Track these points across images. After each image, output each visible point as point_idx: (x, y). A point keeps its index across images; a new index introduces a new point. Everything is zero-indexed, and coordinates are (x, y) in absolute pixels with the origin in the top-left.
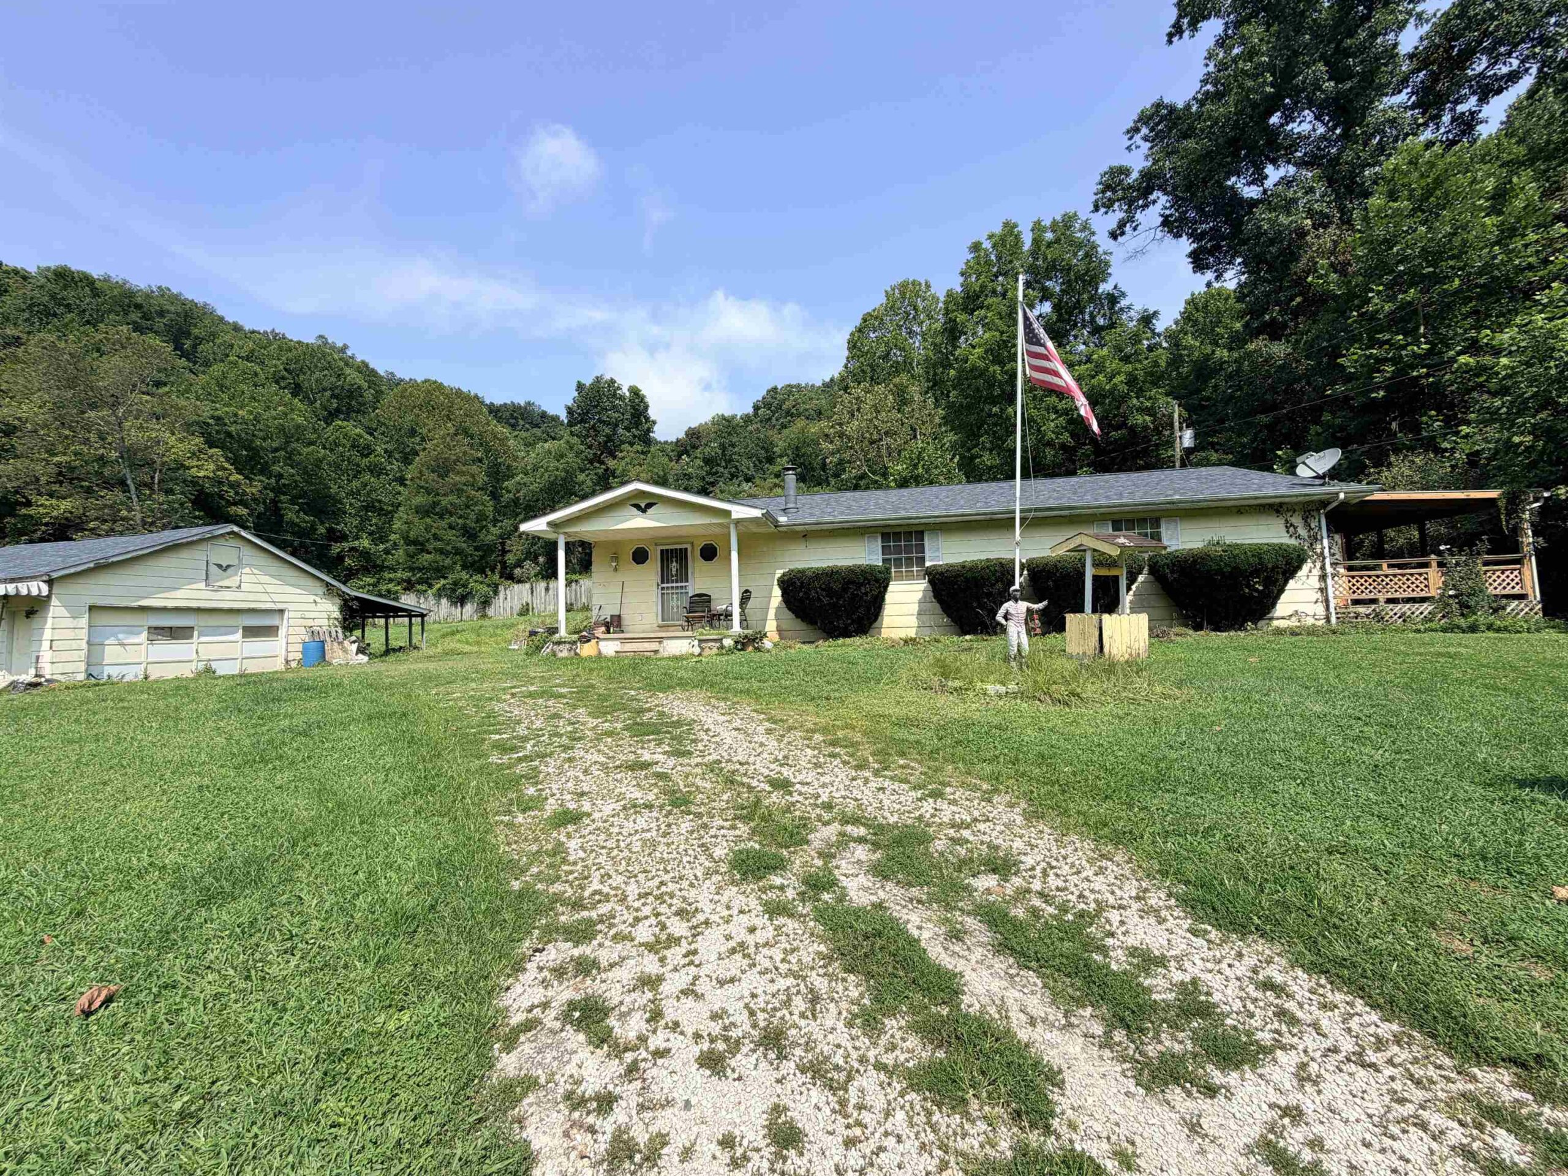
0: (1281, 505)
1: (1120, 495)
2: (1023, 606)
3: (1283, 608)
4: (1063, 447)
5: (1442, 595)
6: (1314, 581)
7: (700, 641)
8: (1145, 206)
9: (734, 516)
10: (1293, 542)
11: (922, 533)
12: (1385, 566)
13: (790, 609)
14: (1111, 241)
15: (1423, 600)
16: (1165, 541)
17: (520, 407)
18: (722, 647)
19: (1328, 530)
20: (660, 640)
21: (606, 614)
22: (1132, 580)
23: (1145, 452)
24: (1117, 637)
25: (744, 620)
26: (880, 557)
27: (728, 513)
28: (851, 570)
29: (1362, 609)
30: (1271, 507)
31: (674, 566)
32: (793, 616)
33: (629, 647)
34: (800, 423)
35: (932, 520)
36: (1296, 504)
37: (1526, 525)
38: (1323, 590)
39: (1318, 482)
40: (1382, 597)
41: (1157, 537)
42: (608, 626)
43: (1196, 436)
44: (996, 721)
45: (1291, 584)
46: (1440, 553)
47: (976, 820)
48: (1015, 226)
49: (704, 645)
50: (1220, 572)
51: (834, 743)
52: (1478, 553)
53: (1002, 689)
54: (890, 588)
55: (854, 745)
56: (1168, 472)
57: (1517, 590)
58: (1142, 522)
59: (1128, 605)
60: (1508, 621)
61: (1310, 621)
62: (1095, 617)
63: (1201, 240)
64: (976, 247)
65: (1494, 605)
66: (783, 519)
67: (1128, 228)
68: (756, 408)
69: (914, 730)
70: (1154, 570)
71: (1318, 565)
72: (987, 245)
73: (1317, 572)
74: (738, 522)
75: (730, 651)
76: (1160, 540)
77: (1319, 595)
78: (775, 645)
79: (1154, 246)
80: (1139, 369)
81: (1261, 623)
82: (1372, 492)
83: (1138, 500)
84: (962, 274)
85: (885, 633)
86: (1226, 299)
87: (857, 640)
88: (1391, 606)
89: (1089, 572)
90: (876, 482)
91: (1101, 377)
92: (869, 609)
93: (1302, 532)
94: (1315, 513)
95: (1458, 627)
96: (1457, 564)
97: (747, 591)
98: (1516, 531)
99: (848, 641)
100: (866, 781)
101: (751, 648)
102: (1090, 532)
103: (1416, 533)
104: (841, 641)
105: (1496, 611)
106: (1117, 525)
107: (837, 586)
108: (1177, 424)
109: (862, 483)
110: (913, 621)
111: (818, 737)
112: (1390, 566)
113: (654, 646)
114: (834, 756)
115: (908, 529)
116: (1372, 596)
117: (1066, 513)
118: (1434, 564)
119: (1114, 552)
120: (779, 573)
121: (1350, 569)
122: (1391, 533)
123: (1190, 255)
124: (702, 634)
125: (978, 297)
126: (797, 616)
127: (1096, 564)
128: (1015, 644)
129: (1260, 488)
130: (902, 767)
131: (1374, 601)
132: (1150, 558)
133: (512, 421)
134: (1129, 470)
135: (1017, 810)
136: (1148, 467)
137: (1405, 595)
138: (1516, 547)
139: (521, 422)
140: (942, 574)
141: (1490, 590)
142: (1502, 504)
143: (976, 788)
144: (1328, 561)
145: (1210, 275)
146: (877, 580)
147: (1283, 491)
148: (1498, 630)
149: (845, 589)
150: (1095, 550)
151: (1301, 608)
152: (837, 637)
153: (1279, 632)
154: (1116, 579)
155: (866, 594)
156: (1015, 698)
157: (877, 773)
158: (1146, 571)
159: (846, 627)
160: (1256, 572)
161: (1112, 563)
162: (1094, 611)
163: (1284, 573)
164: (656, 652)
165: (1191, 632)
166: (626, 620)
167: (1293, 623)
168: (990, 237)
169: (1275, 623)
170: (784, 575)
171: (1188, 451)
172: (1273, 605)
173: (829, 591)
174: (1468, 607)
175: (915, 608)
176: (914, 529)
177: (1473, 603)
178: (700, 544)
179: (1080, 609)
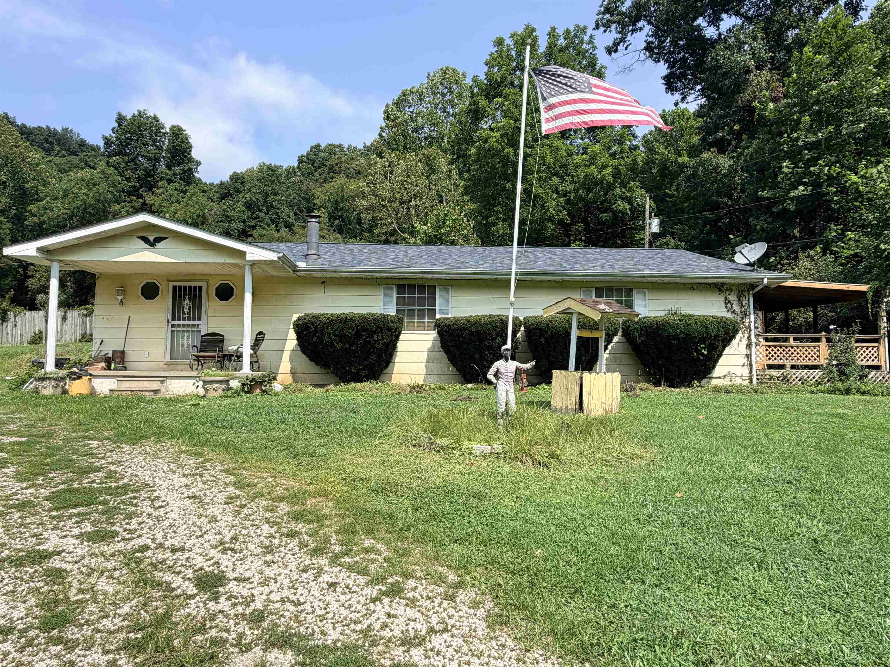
0: (723, 284)
1: (603, 267)
2: (513, 365)
3: (719, 370)
4: (561, 223)
5: (828, 364)
6: (743, 349)
7: (204, 382)
8: (634, 31)
9: (249, 257)
10: (729, 315)
11: (435, 287)
12: (791, 339)
13: (304, 352)
14: (606, 55)
15: (815, 367)
16: (637, 309)
17: (55, 132)
18: (229, 389)
19: (755, 307)
20: (163, 379)
21: (108, 349)
22: (609, 340)
23: (622, 235)
24: (595, 394)
25: (255, 363)
26: (395, 307)
27: (243, 254)
28: (365, 319)
29: (775, 373)
30: (715, 285)
31: (186, 304)
32: (307, 359)
33: (126, 385)
34: (341, 179)
35: (443, 276)
36: (733, 285)
37: (883, 314)
38: (749, 356)
39: (749, 268)
40: (788, 364)
41: (630, 305)
42: (108, 361)
43: (661, 224)
44: (477, 486)
45: (727, 350)
46: (828, 331)
47: (432, 631)
48: (533, 30)
49: (208, 386)
50: (676, 337)
51: (297, 517)
52: (853, 333)
53: (487, 449)
54: (402, 337)
55: (320, 519)
56: (640, 251)
57: (875, 363)
58: (619, 290)
59: (605, 362)
60: (870, 387)
61: (738, 381)
62: (578, 374)
63: (673, 67)
64: (499, 42)
65: (861, 373)
66: (301, 265)
67: (621, 47)
68: (301, 161)
69: (393, 497)
70: (627, 333)
71: (746, 335)
72: (509, 42)
73: (745, 341)
74: (253, 264)
75: (236, 393)
76: (631, 307)
77: (745, 360)
78: (286, 388)
79: (637, 66)
80: (623, 163)
81: (704, 381)
82: (786, 279)
83: (616, 272)
84: (487, 64)
85: (396, 379)
86: (688, 119)
87: (366, 385)
88: (794, 371)
89: (575, 334)
90: (404, 239)
91: (593, 167)
92: (380, 356)
93: (736, 308)
94: (746, 294)
95: (839, 390)
96: (840, 340)
97: (261, 333)
98: (876, 316)
99: (359, 385)
100: (320, 571)
101: (258, 391)
102: (577, 296)
103: (811, 314)
104: (352, 385)
105: (861, 377)
106: (599, 292)
107: (349, 333)
108: (647, 213)
109: (392, 238)
110: (422, 369)
111: (284, 507)
112: (795, 339)
113: (155, 385)
114: (292, 535)
115: (421, 283)
116: (781, 363)
117: (559, 278)
118: (824, 340)
119: (596, 317)
120: (295, 317)
121: (767, 340)
122: (794, 312)
123: (664, 78)
124: (208, 375)
125: (499, 86)
126: (311, 360)
127: (580, 327)
128: (503, 401)
129: (708, 269)
130: (366, 551)
131: (782, 367)
132: (624, 323)
133: (47, 146)
134: (610, 246)
135: (481, 612)
136: (624, 246)
137: (804, 363)
138: (876, 330)
139: (57, 148)
140: (449, 326)
141: (859, 362)
142: (870, 296)
143: (441, 580)
144: (753, 333)
145: (677, 96)
146: (389, 329)
147: (725, 273)
148: (864, 393)
149: (357, 335)
150: (580, 314)
151: (733, 370)
152: (349, 381)
153: (717, 390)
154: (596, 340)
155: (378, 341)
156: (499, 459)
157: (334, 561)
158: (620, 333)
159: (358, 374)
160: (703, 340)
161: (593, 326)
162: (577, 369)
163: (723, 341)
164: (156, 392)
165: (652, 387)
166: (131, 356)
167: (726, 382)
168: (512, 36)
169: (714, 382)
170: (299, 319)
171: (655, 236)
172: (714, 367)
173: (342, 337)
174: (844, 374)
175: (424, 357)
176: (427, 283)
177: (847, 372)
178: (215, 284)
179: (565, 367)
